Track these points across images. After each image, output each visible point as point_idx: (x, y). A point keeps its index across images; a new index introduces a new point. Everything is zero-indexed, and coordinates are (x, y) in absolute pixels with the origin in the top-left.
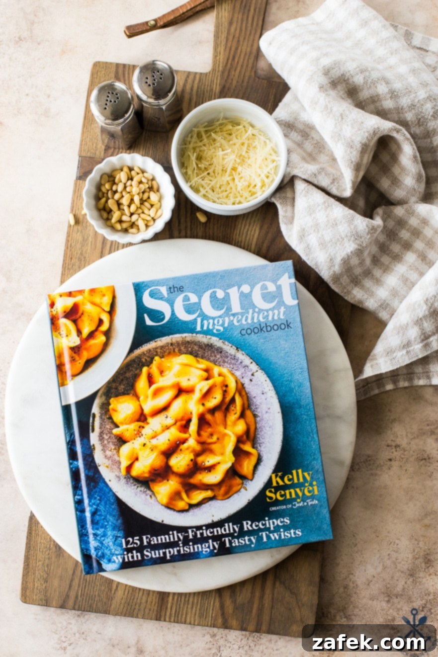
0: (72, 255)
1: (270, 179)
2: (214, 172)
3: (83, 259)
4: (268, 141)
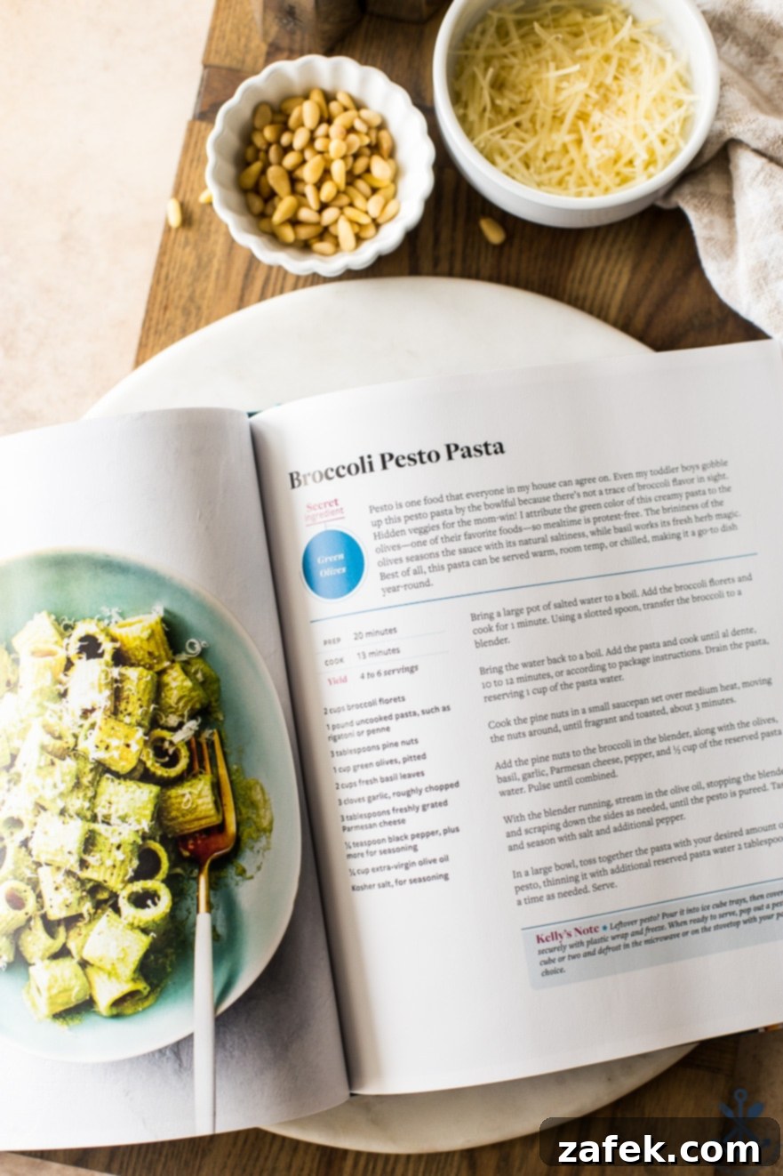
0: (168, 299)
1: (671, 147)
2: (532, 120)
3: (194, 312)
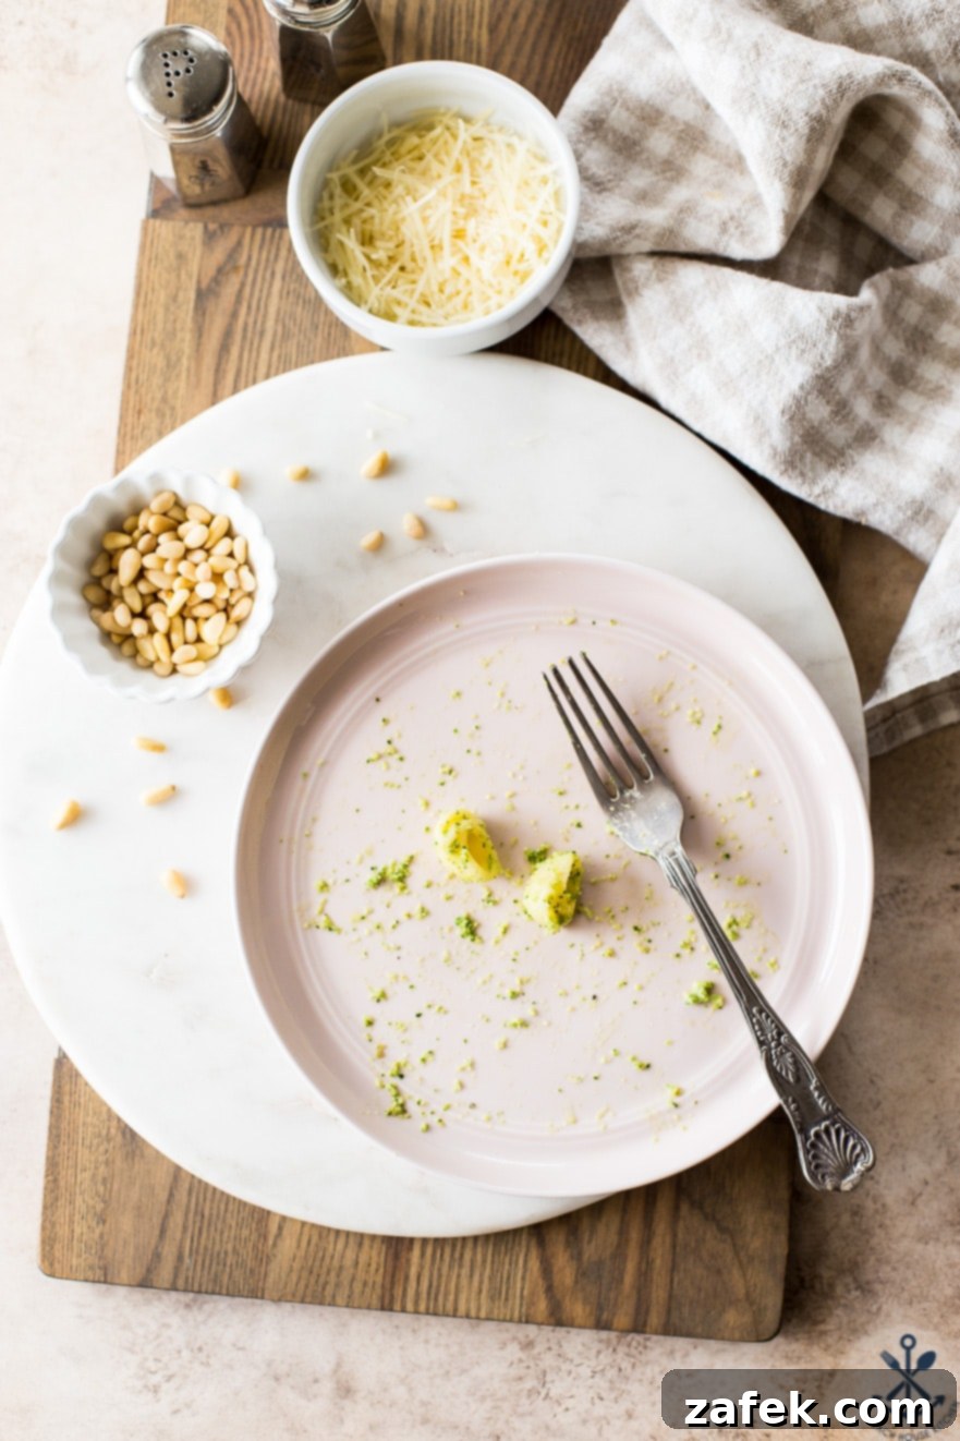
4: (515, 140)
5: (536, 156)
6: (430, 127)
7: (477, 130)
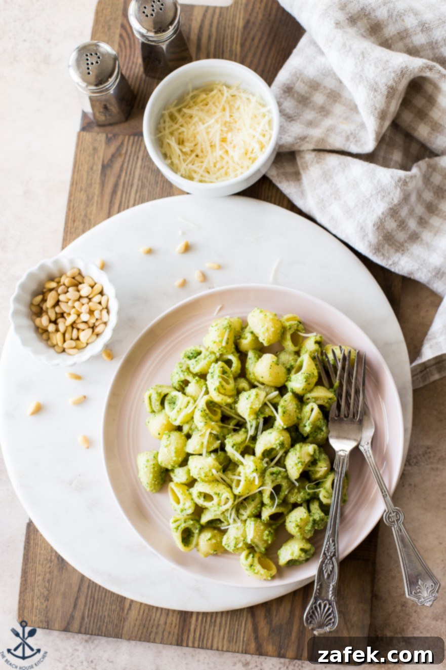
0: (75, 217)
3: (87, 222)
5: (260, 104)
6: (212, 90)
7: (233, 91)
